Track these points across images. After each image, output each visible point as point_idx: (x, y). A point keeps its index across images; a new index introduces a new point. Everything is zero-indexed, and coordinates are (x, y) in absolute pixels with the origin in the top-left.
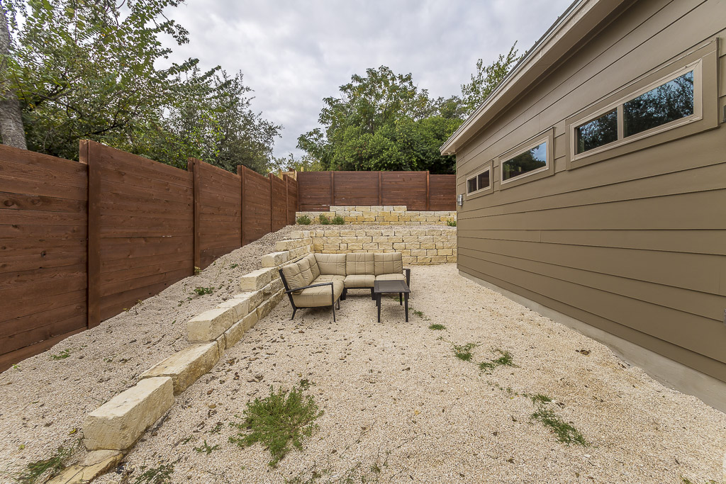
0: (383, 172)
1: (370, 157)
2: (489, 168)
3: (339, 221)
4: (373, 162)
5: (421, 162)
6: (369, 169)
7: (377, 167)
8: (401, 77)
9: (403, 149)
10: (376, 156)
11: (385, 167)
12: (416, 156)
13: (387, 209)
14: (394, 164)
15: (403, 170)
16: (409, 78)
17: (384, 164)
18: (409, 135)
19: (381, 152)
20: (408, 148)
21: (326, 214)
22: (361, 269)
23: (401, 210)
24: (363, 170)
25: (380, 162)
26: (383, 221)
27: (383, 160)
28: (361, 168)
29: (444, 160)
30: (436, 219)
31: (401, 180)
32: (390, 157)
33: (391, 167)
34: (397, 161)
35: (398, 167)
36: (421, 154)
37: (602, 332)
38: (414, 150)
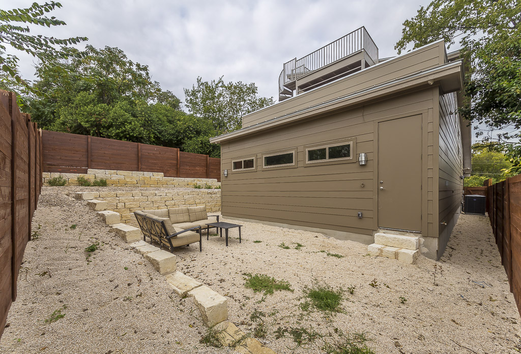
0: (124, 141)
1: (111, 126)
2: (254, 158)
3: (103, 183)
4: (113, 131)
5: (157, 138)
6: (109, 137)
7: (118, 136)
8: (138, 65)
9: (144, 125)
10: (118, 127)
11: (126, 138)
12: (153, 133)
13: (147, 174)
14: (137, 138)
15: (143, 143)
16: (145, 69)
17: (126, 134)
18: (150, 116)
19: (123, 124)
20: (148, 126)
21: (86, 176)
22: (181, 219)
23: (160, 176)
24: (101, 137)
25: (122, 132)
26: (144, 184)
27: (125, 131)
28: (99, 134)
29: (175, 140)
30: (186, 183)
31: (158, 152)
32: (133, 130)
33: (132, 139)
34: (139, 135)
35: (138, 139)
36: (158, 132)
37: (319, 229)
38: (152, 128)
